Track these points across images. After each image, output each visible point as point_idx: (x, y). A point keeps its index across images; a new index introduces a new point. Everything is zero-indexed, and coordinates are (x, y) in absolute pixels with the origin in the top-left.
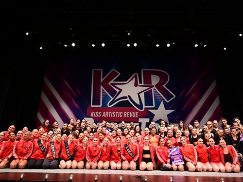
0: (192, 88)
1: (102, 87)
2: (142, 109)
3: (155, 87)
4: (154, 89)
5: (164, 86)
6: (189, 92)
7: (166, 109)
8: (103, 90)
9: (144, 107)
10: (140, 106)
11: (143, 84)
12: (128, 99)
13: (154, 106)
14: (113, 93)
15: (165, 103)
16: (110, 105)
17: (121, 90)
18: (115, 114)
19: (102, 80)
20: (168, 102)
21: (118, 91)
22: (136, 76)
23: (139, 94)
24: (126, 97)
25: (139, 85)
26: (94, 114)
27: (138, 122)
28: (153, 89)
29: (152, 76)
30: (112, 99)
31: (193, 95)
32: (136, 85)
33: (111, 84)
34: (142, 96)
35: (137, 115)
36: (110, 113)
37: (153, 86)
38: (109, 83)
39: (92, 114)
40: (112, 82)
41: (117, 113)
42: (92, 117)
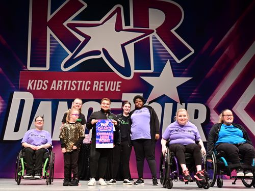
0: (226, 36)
1: (49, 32)
2: (129, 76)
3: (155, 34)
4: (154, 37)
5: (173, 31)
6: (220, 43)
7: (175, 75)
8: (52, 38)
9: (133, 71)
10: (126, 70)
11: (131, 27)
12: (102, 55)
13: (152, 70)
14: (73, 43)
15: (173, 63)
16: (66, 66)
17: (88, 38)
18: (77, 85)
19: (49, 17)
20: (179, 62)
21: (82, 39)
22: (118, 10)
23: (123, 46)
24: (98, 53)
25: (124, 27)
26: (33, 85)
27: (120, 101)
28: (151, 36)
29: (150, 10)
30: (71, 54)
31: (227, 50)
32: (118, 28)
33: (68, 25)
34: (130, 49)
35: (118, 86)
36: (66, 82)
37: (152, 31)
38: (65, 24)
39: (30, 85)
40: (70, 21)
41: (80, 82)
42: (30, 91)
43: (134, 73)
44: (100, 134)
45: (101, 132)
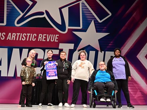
0: (134, 4)
2: (64, 31)
3: (83, 1)
4: (83, 3)
6: (130, 9)
7: (97, 32)
8: (8, 2)
9: (67, 27)
10: (62, 27)
12: (45, 15)
13: (81, 27)
14: (24, 6)
15: (96, 22)
16: (18, 23)
17: (35, 3)
18: (26, 37)
20: (100, 21)
21: (30, 3)
23: (60, 9)
24: (42, 13)
27: (58, 49)
28: (80, 2)
30: (22, 14)
31: (135, 14)
34: (66, 11)
35: (56, 38)
36: (18, 34)
41: (28, 34)
43: (68, 29)
44: (49, 70)
45: (49, 69)
